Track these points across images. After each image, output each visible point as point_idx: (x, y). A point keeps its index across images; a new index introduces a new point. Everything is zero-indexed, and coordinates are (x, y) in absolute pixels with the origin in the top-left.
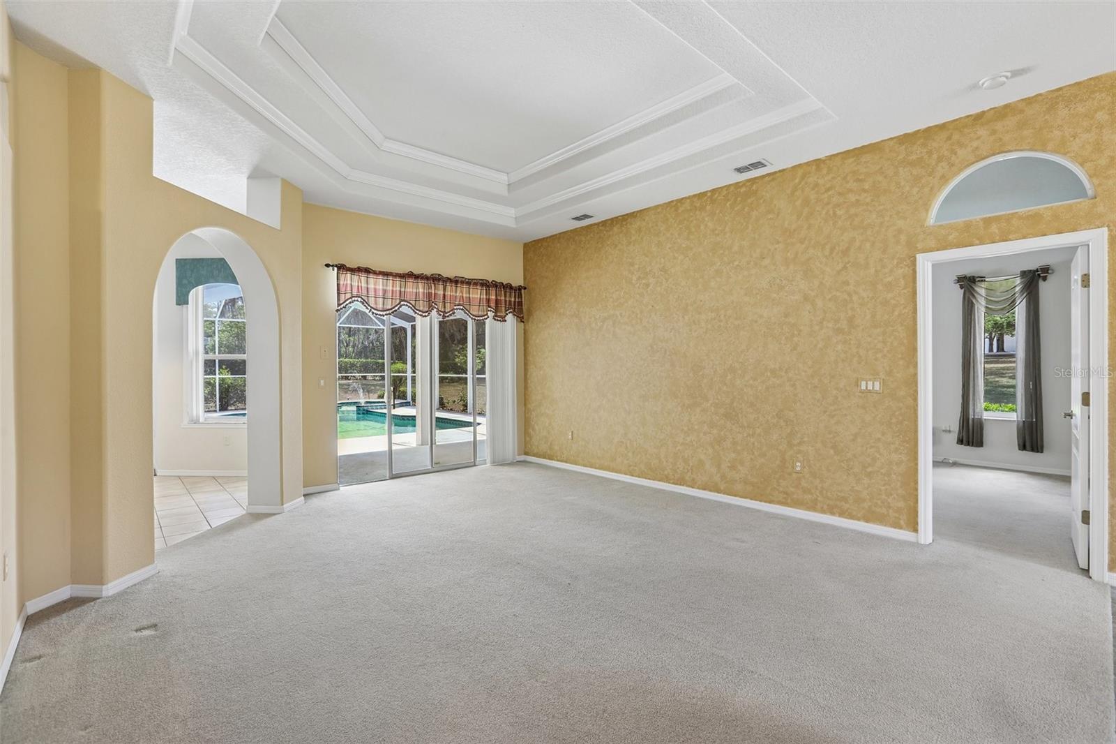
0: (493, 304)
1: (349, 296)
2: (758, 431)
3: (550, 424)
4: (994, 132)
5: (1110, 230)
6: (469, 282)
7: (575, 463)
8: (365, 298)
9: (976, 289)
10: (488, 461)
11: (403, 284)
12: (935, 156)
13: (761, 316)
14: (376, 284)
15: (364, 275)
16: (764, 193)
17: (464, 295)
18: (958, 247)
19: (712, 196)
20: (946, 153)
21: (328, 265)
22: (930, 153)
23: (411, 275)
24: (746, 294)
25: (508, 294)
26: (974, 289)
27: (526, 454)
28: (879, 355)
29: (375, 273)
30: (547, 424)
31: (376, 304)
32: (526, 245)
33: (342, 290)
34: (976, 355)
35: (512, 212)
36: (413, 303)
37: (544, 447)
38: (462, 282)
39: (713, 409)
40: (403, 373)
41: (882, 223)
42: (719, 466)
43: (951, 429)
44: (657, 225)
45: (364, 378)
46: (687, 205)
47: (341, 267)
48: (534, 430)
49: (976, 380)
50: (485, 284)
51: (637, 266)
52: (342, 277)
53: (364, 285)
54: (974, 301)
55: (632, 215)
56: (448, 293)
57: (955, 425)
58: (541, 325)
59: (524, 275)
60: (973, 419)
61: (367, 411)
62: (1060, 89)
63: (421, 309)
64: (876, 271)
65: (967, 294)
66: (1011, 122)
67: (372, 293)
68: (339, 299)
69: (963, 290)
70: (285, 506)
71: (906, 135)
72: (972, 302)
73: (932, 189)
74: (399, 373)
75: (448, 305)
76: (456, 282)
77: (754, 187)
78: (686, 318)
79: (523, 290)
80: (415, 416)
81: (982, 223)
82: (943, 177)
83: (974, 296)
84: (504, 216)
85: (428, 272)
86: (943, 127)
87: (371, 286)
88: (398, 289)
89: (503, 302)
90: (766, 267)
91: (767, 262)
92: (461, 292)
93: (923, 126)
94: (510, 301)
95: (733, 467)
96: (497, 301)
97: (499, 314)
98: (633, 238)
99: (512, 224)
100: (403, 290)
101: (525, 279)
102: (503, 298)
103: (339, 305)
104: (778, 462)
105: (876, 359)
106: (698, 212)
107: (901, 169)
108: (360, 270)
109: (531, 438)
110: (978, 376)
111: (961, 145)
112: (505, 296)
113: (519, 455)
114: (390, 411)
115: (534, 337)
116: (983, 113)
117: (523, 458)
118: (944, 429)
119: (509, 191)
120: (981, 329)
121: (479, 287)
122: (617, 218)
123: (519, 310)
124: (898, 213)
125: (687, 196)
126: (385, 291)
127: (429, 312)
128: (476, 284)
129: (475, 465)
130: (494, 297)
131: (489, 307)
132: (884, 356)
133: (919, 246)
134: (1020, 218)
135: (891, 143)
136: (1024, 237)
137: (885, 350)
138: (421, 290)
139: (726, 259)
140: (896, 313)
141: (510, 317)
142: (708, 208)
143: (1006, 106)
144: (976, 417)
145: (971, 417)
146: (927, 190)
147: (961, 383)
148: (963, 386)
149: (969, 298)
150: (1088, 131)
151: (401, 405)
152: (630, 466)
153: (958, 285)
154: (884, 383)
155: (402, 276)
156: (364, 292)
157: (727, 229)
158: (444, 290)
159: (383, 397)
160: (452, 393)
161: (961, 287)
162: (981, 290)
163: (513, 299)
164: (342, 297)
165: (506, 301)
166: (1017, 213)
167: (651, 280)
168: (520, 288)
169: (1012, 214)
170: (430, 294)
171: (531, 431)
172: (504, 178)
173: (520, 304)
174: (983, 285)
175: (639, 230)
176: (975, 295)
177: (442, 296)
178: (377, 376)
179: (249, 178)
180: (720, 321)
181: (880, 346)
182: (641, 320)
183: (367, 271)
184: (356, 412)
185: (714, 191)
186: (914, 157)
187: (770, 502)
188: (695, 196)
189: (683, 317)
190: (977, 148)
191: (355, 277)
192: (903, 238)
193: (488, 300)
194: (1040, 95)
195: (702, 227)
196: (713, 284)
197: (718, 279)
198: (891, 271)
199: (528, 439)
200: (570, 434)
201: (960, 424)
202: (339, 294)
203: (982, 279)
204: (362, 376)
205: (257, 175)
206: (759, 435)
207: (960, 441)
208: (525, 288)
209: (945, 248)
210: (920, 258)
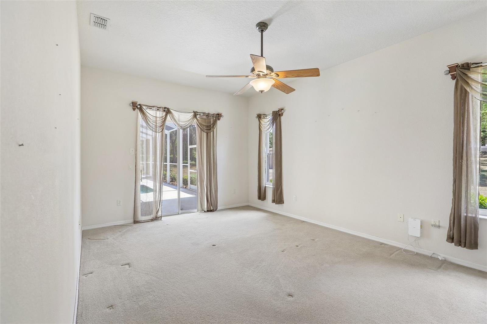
9: (470, 75)
26: (469, 77)
34: (470, 149)
43: (440, 225)
49: (469, 175)
54: (468, 89)
57: (446, 223)
60: (466, 217)
65: (460, 82)
69: (455, 81)
72: (466, 90)
83: (468, 83)
110: (471, 172)
118: (433, 223)
120: (476, 120)
144: (470, 215)
145: (463, 214)
147: (453, 178)
148: (455, 181)
149: (462, 87)
153: (449, 76)
161: (454, 77)
162: (476, 76)
174: (480, 70)
176: (470, 82)
201: (450, 220)
203: (478, 65)
207: (451, 239)
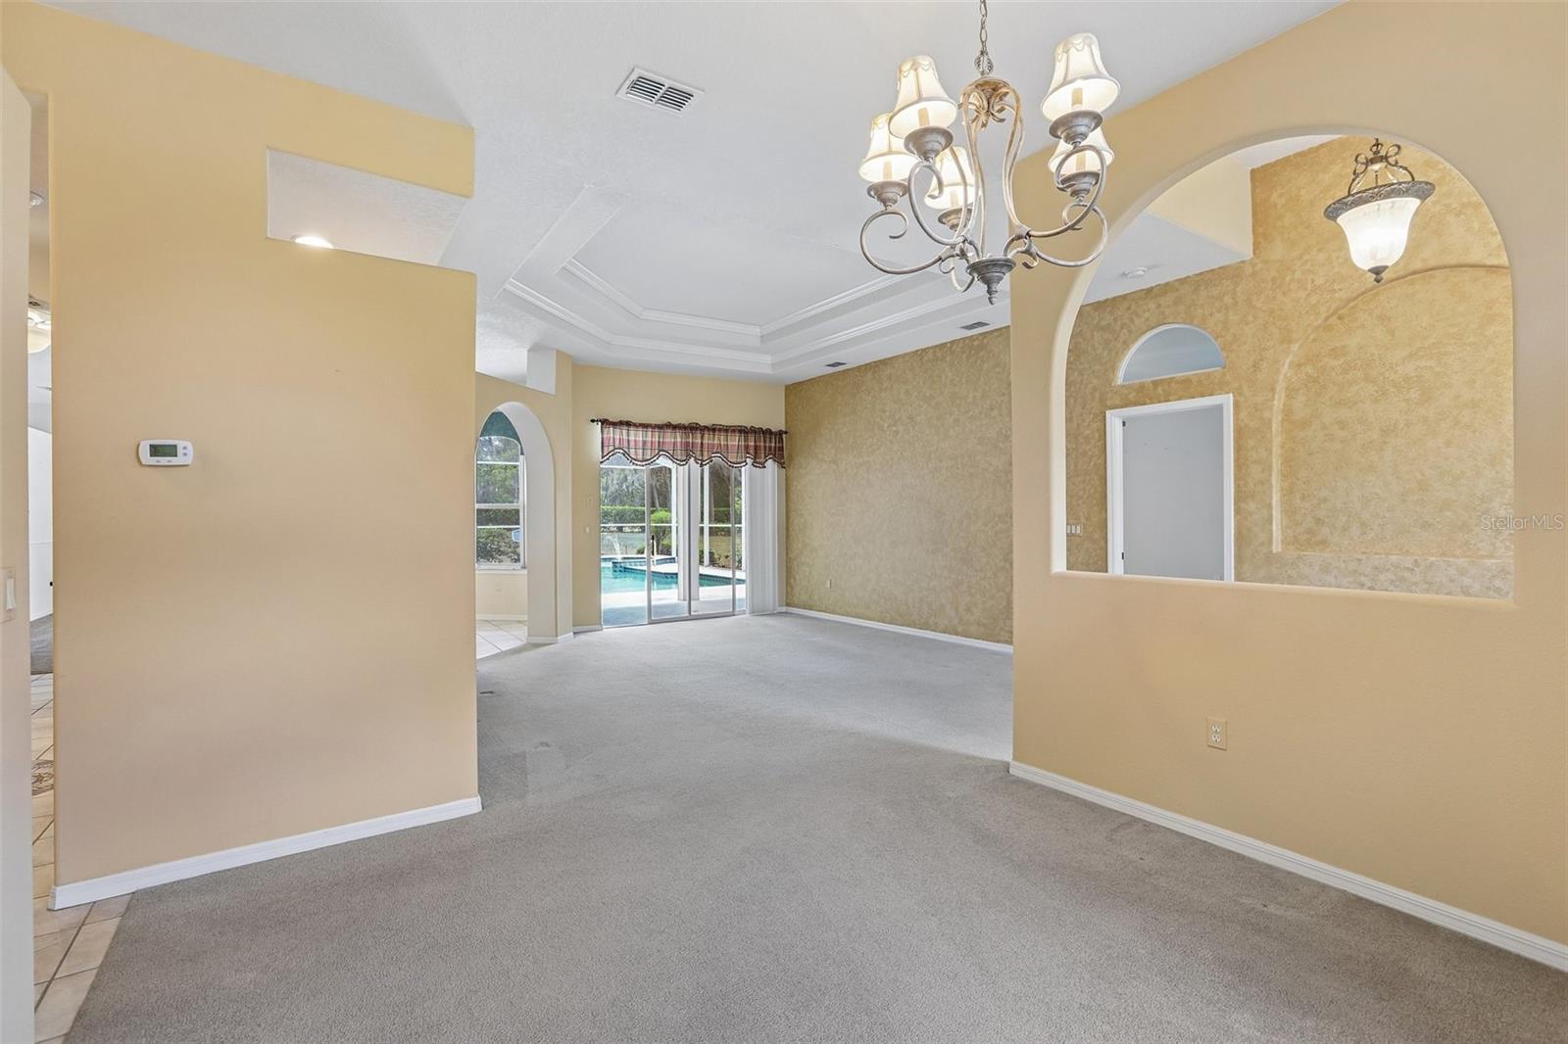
0: (752, 451)
1: (611, 448)
2: (989, 574)
3: (810, 572)
4: (1159, 306)
5: (1234, 396)
6: (727, 430)
7: (834, 613)
8: (627, 450)
10: (747, 612)
11: (662, 434)
12: (1119, 323)
13: (990, 464)
14: (636, 436)
15: (625, 428)
16: (993, 347)
17: (722, 443)
18: (1136, 405)
19: (951, 348)
20: (1127, 321)
21: (593, 421)
22: (1115, 320)
23: (669, 426)
24: (979, 444)
25: (768, 440)
27: (788, 605)
28: (1080, 502)
29: (635, 425)
30: (807, 573)
31: (636, 454)
32: (787, 388)
33: (606, 444)
35: (768, 359)
36: (671, 452)
37: (804, 597)
38: (720, 430)
39: (952, 554)
40: (667, 522)
41: (1082, 381)
42: (957, 609)
44: (905, 373)
45: (620, 529)
46: (930, 355)
47: (605, 422)
48: (795, 579)
50: (743, 431)
51: (888, 413)
52: (606, 430)
53: (625, 437)
55: (884, 362)
56: (706, 441)
58: (802, 471)
59: (786, 419)
61: (625, 568)
62: (1201, 274)
63: (679, 458)
64: (1078, 425)
66: (1169, 298)
67: (632, 444)
68: (603, 452)
70: (559, 638)
71: (1098, 302)
73: (1117, 353)
74: (662, 522)
75: (705, 453)
76: (714, 430)
77: (985, 341)
78: (930, 465)
79: (784, 436)
80: (677, 574)
81: (1151, 385)
82: (1124, 342)
84: (762, 364)
85: (685, 422)
86: (1124, 297)
87: (632, 438)
88: (657, 439)
89: (762, 448)
90: (994, 418)
91: (995, 413)
92: (719, 439)
93: (1110, 296)
94: (770, 447)
95: (968, 610)
96: (756, 448)
97: (757, 460)
98: (885, 386)
99: (769, 371)
100: (661, 440)
101: (786, 423)
102: (762, 444)
103: (603, 457)
104: (1004, 604)
105: (1079, 505)
106: (939, 363)
107: (1095, 333)
108: (621, 423)
109: (792, 589)
111: (1137, 316)
112: (765, 442)
113: (780, 606)
114: (649, 567)
115: (795, 483)
116: (1152, 288)
117: (784, 609)
119: (762, 342)
121: (737, 434)
122: (869, 364)
123: (779, 455)
124: (1093, 372)
125: (930, 345)
126: (644, 443)
127: (686, 461)
128: (734, 431)
129: (734, 615)
130: (752, 444)
131: (748, 453)
132: (1084, 503)
133: (1109, 403)
134: (1177, 382)
135: (1088, 308)
136: (1179, 399)
137: (1085, 497)
138: (679, 440)
139: (962, 409)
140: (1092, 463)
141: (770, 463)
142: (948, 359)
143: (1167, 284)
146: (1113, 353)
150: (1220, 311)
151: (665, 561)
152: (882, 613)
154: (1084, 528)
155: (660, 427)
156: (626, 444)
157: (964, 380)
158: (702, 438)
159: (643, 553)
160: (723, 546)
163: (773, 445)
164: (606, 449)
165: (765, 447)
166: (1174, 378)
167: (901, 428)
168: (781, 433)
169: (1171, 379)
170: (687, 444)
171: (792, 581)
172: (757, 331)
173: (781, 449)
175: (890, 377)
177: (699, 445)
178: (635, 527)
179: (528, 351)
180: (958, 469)
181: (1081, 493)
182: (891, 467)
183: (628, 424)
184: (611, 569)
185: (953, 342)
186: (1104, 323)
187: (998, 642)
188: (936, 346)
189: (927, 465)
190: (1148, 319)
191: (618, 431)
192: (1097, 395)
193: (747, 447)
194: (1188, 277)
195: (943, 377)
196: (951, 432)
197: (956, 428)
198: (1089, 425)
199: (789, 589)
200: (829, 582)
202: (602, 447)
204: (618, 528)
205: (536, 349)
206: (989, 578)
208: (786, 433)
209: (1126, 406)
210: (1109, 413)
